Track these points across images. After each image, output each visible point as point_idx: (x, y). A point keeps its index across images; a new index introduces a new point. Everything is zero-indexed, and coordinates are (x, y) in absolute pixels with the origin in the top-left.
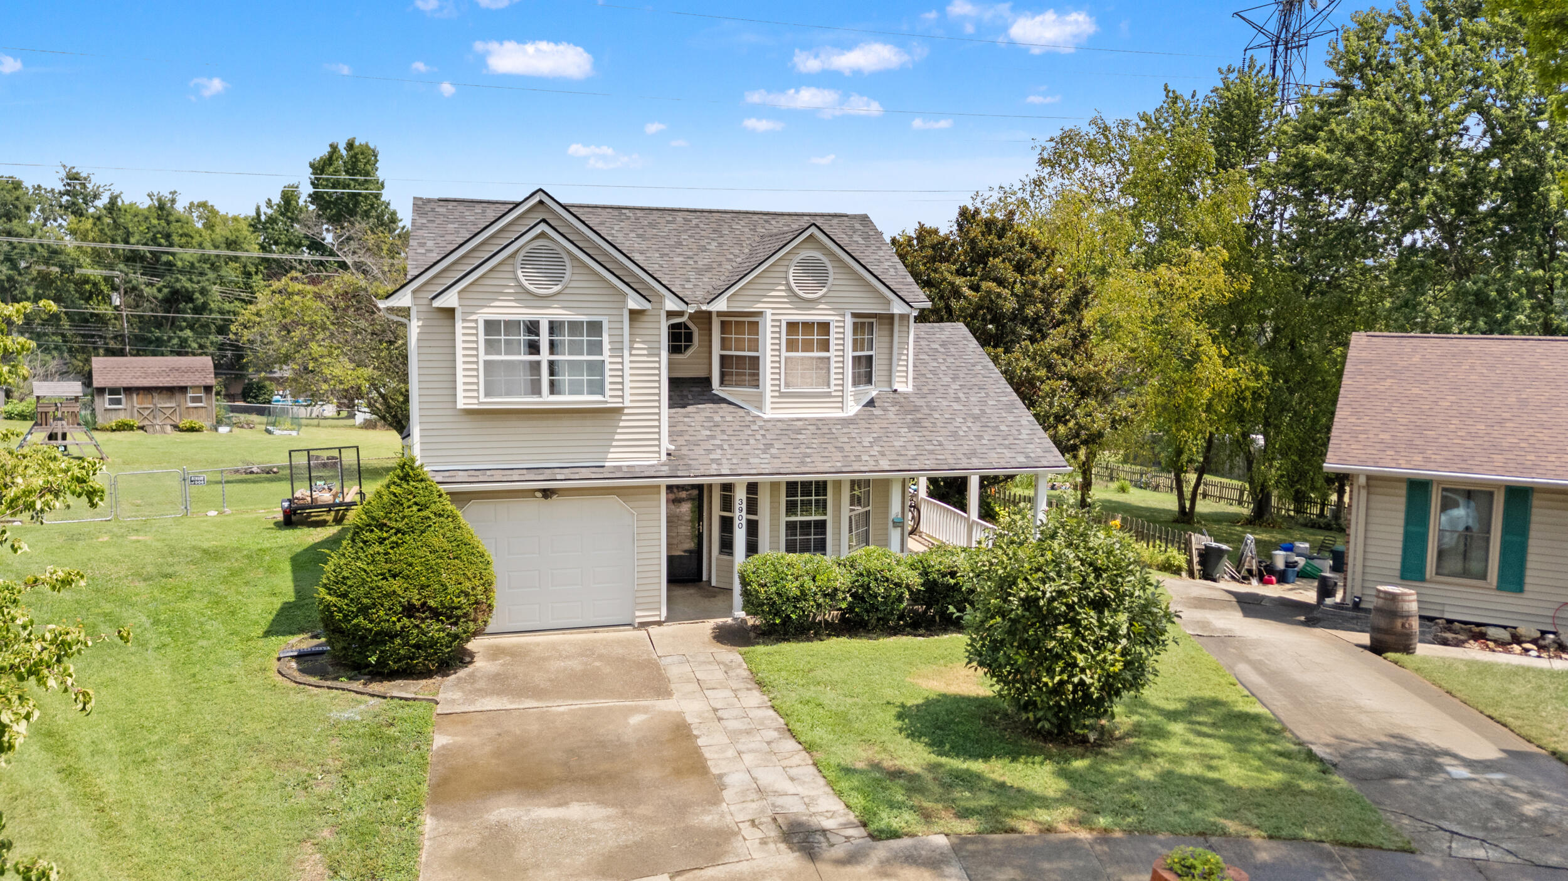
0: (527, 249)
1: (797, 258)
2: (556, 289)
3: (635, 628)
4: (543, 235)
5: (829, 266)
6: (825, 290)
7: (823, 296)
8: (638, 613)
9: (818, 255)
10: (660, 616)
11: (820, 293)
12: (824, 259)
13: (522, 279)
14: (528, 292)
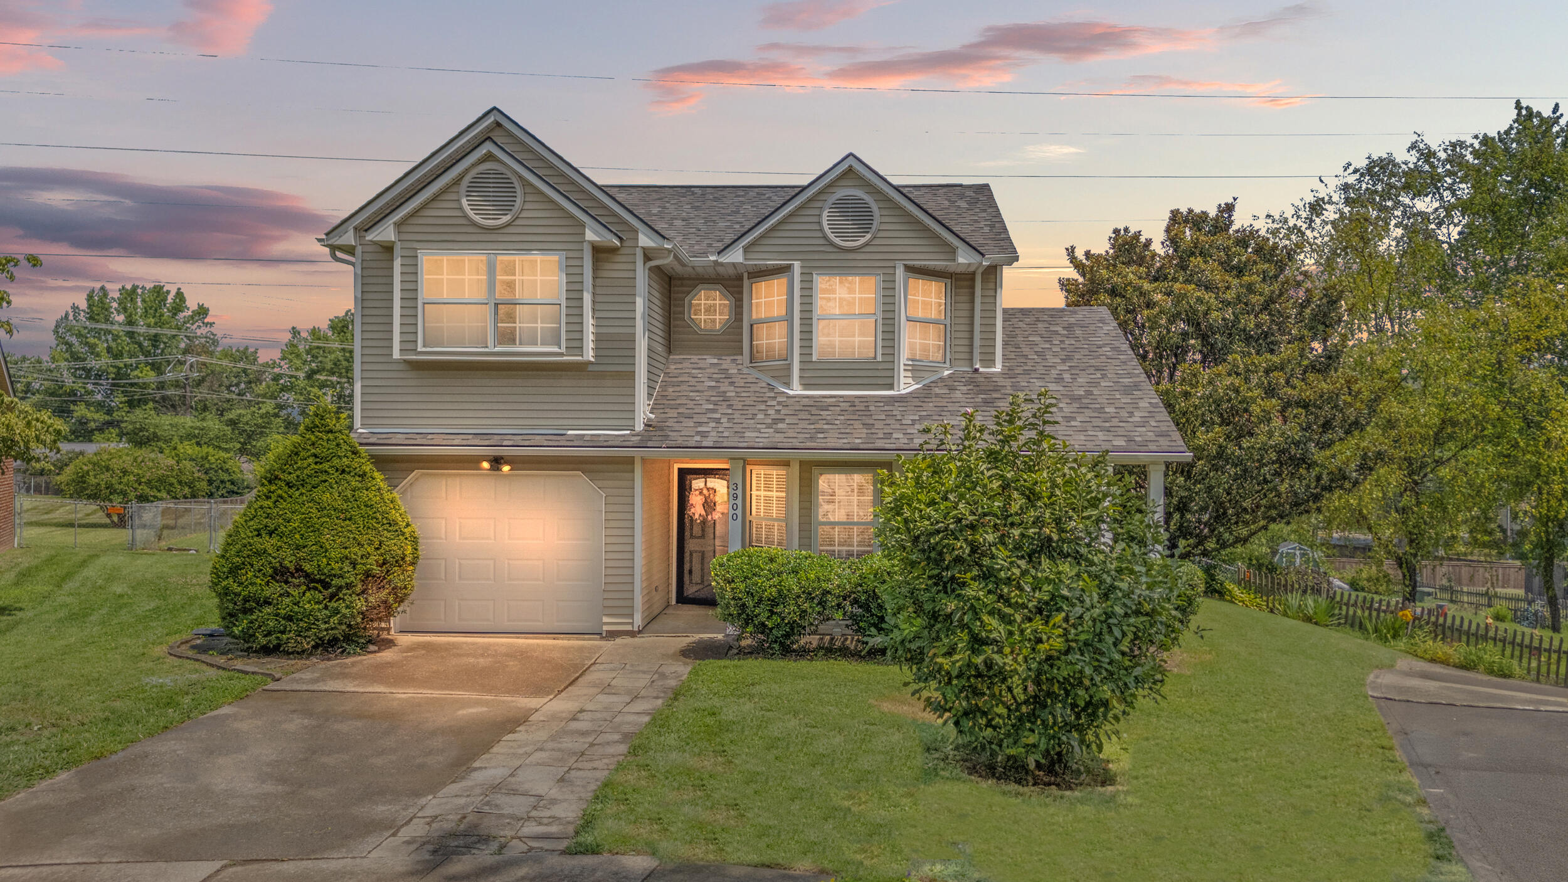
0: (473, 173)
1: (833, 198)
2: (505, 219)
3: (602, 638)
4: (489, 157)
5: (874, 207)
6: (869, 236)
7: (866, 244)
8: (605, 619)
9: (860, 193)
10: (632, 624)
11: (862, 241)
12: (867, 198)
13: (467, 209)
14: (474, 224)
